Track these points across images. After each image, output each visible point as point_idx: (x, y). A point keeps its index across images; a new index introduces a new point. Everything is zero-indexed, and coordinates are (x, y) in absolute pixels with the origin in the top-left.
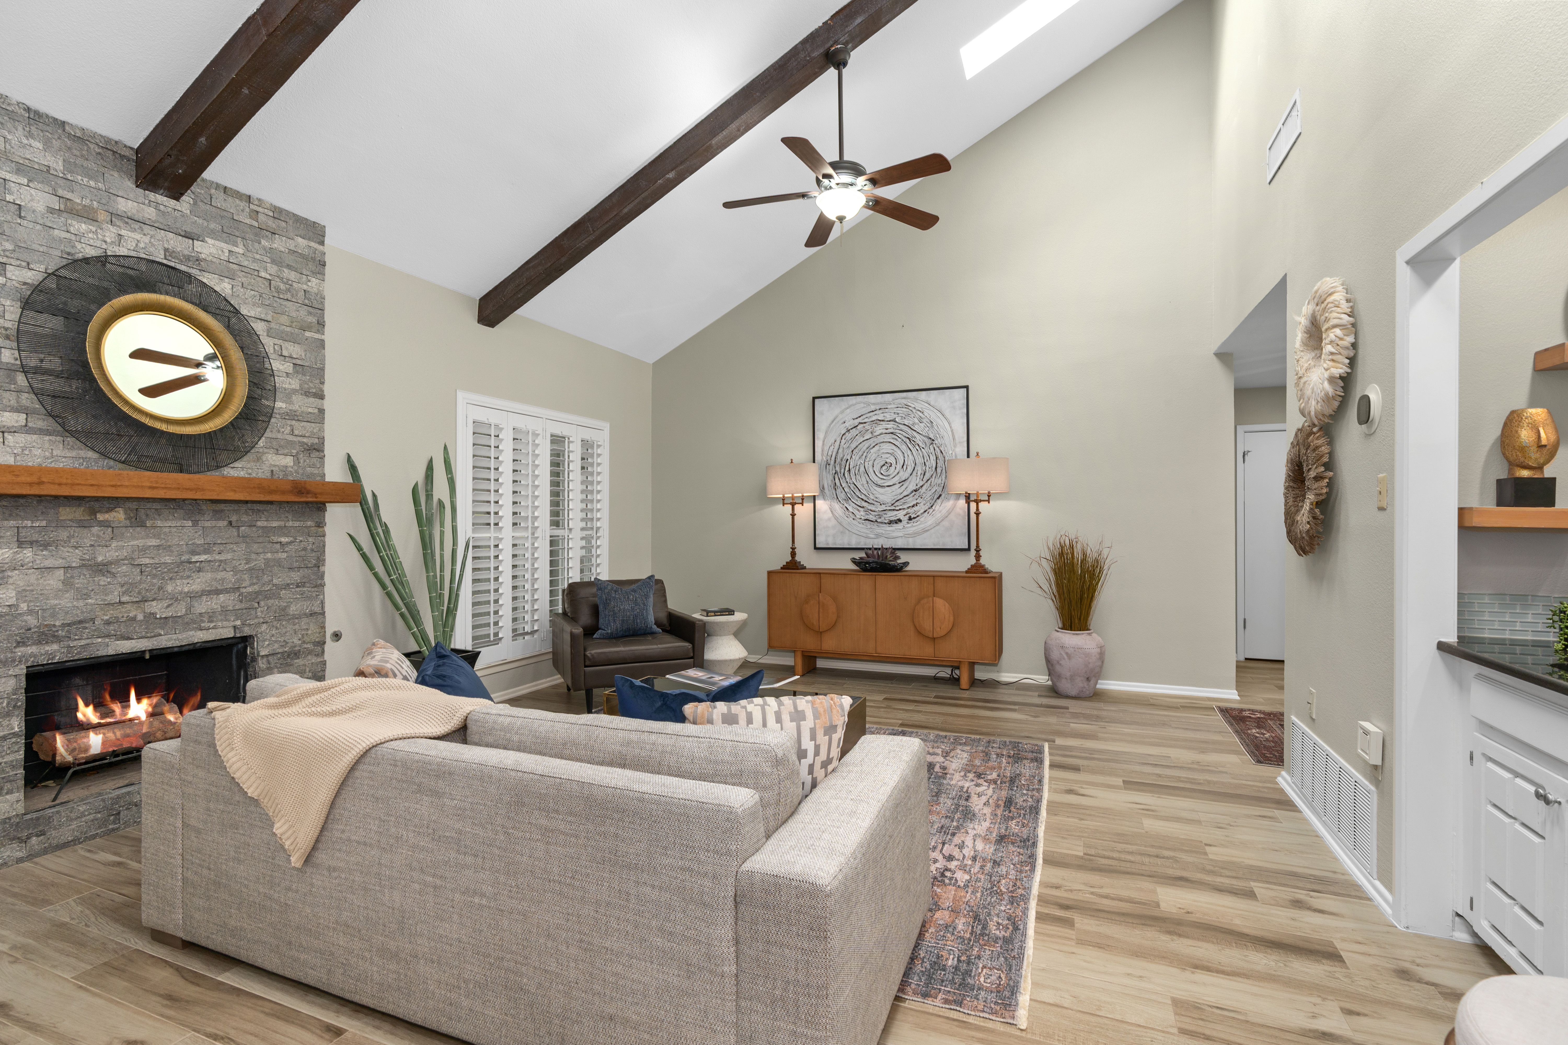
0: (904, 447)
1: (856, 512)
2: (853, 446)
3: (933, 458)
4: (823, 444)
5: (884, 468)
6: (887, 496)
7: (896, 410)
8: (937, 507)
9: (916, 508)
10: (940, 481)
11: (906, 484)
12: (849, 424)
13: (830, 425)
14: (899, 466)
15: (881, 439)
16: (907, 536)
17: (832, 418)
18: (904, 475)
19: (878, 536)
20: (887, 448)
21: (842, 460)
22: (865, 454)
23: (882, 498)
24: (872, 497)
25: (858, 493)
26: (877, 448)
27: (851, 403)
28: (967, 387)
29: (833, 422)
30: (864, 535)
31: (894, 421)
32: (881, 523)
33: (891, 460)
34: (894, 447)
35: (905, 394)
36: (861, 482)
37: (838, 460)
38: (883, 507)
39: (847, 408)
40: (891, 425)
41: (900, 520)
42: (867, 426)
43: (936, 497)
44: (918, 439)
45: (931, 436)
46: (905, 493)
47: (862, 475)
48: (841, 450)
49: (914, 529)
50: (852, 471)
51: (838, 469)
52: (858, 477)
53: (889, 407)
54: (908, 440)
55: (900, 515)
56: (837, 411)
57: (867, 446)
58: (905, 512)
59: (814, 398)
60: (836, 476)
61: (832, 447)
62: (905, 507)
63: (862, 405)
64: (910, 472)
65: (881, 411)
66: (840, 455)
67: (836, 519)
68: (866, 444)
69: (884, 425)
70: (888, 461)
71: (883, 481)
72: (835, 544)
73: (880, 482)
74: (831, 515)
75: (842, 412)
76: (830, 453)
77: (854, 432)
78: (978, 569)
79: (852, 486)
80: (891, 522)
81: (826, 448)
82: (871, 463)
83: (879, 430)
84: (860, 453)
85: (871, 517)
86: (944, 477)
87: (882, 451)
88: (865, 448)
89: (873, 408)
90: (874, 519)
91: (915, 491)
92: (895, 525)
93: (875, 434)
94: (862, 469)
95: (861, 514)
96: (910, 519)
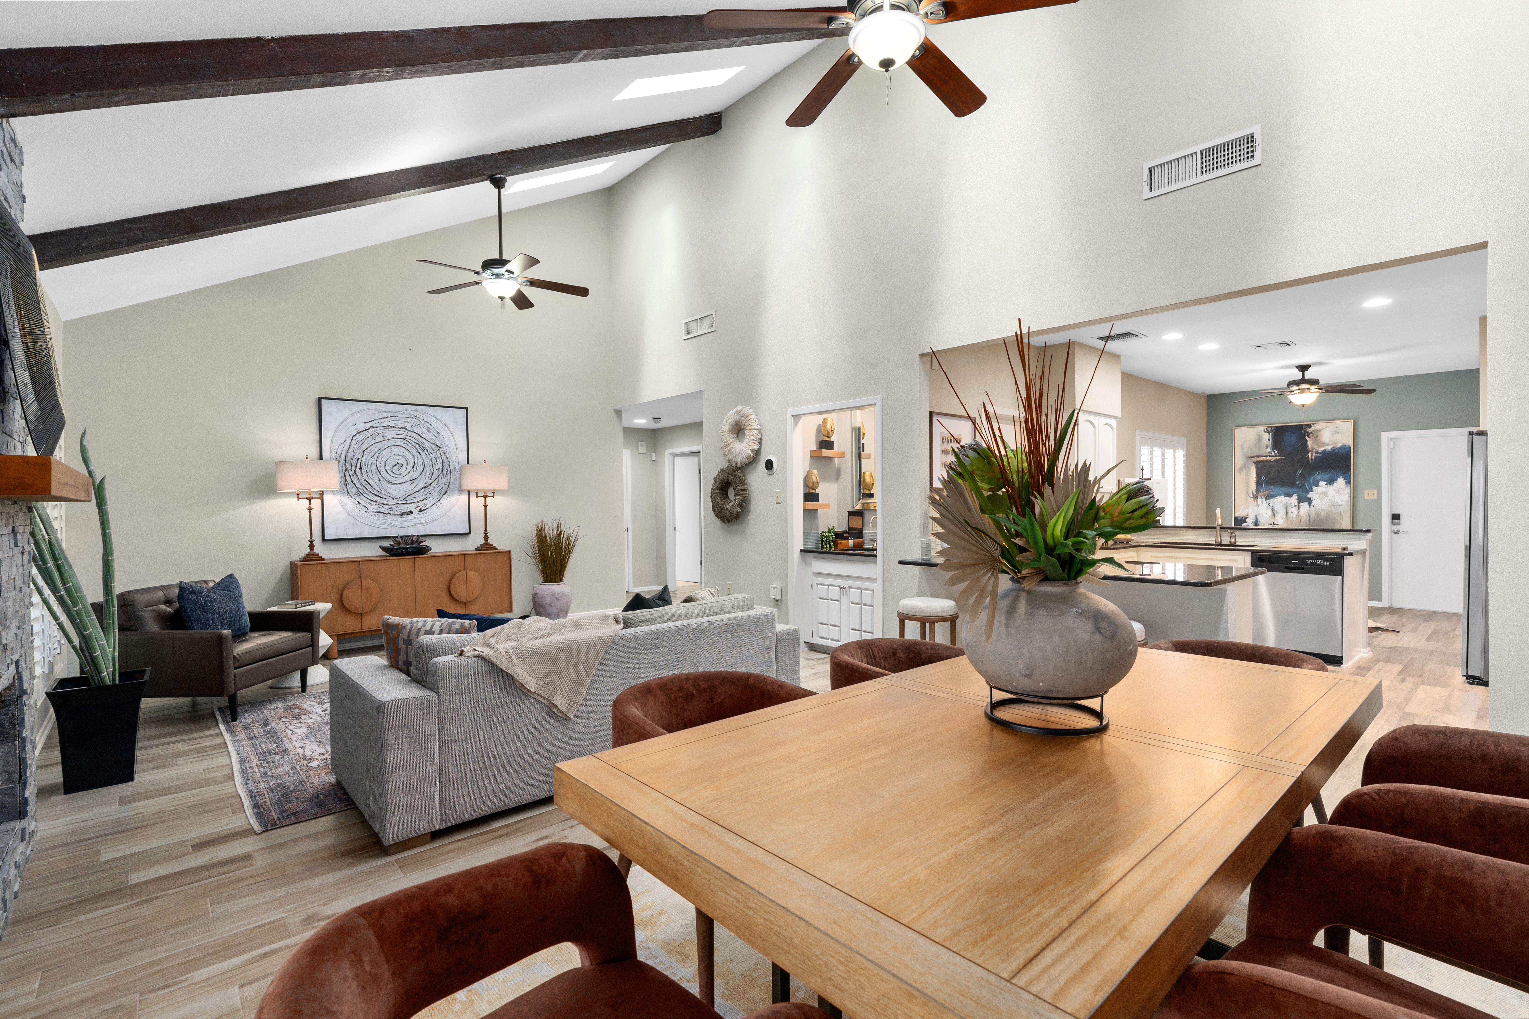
0: (414, 451)
1: (368, 505)
2: (364, 446)
3: (440, 462)
4: (332, 443)
5: (396, 467)
6: (399, 491)
7: (406, 419)
8: (443, 501)
9: (425, 502)
10: (445, 480)
11: (416, 482)
12: (361, 426)
13: (339, 425)
14: (410, 467)
15: (392, 442)
16: (418, 525)
17: (342, 419)
18: (414, 475)
19: (390, 526)
20: (398, 450)
21: (352, 458)
22: (377, 455)
23: (394, 493)
24: (384, 492)
25: (370, 489)
26: (388, 450)
27: (361, 408)
28: (467, 409)
29: (342, 423)
30: (377, 526)
31: (405, 428)
32: (394, 514)
33: (402, 461)
34: (404, 450)
35: (414, 407)
36: (373, 479)
37: (349, 459)
38: (395, 501)
39: (358, 412)
40: (402, 432)
41: (412, 512)
42: (378, 430)
43: (442, 493)
44: (427, 445)
45: (438, 444)
46: (416, 490)
47: (374, 473)
48: (351, 450)
49: (424, 519)
50: (364, 469)
51: (348, 466)
52: (370, 475)
53: (399, 416)
54: (417, 446)
55: (411, 508)
56: (346, 414)
57: (378, 447)
58: (416, 505)
59: (320, 400)
60: (347, 473)
61: (342, 446)
62: (416, 501)
63: (373, 411)
64: (420, 472)
65: (392, 419)
66: (351, 454)
67: (347, 512)
68: (378, 446)
69: (396, 431)
70: (399, 462)
71: (394, 479)
72: (346, 535)
73: (392, 480)
74: (341, 508)
75: (352, 415)
76: (339, 452)
77: (365, 435)
78: (486, 547)
79: (364, 483)
80: (403, 514)
81: (335, 447)
82: (383, 463)
83: (390, 434)
84: (372, 454)
85: (383, 510)
86: (449, 477)
87: (393, 453)
88: (376, 450)
89: (384, 415)
90: (386, 511)
91: (425, 488)
92: (407, 516)
93: (386, 438)
94: (374, 467)
95: (374, 507)
96: (421, 511)
